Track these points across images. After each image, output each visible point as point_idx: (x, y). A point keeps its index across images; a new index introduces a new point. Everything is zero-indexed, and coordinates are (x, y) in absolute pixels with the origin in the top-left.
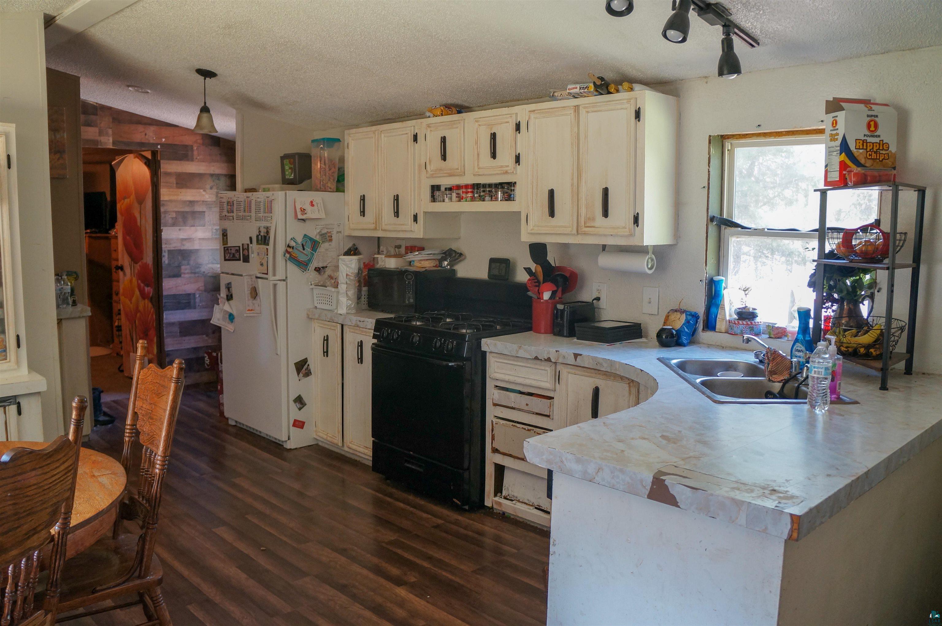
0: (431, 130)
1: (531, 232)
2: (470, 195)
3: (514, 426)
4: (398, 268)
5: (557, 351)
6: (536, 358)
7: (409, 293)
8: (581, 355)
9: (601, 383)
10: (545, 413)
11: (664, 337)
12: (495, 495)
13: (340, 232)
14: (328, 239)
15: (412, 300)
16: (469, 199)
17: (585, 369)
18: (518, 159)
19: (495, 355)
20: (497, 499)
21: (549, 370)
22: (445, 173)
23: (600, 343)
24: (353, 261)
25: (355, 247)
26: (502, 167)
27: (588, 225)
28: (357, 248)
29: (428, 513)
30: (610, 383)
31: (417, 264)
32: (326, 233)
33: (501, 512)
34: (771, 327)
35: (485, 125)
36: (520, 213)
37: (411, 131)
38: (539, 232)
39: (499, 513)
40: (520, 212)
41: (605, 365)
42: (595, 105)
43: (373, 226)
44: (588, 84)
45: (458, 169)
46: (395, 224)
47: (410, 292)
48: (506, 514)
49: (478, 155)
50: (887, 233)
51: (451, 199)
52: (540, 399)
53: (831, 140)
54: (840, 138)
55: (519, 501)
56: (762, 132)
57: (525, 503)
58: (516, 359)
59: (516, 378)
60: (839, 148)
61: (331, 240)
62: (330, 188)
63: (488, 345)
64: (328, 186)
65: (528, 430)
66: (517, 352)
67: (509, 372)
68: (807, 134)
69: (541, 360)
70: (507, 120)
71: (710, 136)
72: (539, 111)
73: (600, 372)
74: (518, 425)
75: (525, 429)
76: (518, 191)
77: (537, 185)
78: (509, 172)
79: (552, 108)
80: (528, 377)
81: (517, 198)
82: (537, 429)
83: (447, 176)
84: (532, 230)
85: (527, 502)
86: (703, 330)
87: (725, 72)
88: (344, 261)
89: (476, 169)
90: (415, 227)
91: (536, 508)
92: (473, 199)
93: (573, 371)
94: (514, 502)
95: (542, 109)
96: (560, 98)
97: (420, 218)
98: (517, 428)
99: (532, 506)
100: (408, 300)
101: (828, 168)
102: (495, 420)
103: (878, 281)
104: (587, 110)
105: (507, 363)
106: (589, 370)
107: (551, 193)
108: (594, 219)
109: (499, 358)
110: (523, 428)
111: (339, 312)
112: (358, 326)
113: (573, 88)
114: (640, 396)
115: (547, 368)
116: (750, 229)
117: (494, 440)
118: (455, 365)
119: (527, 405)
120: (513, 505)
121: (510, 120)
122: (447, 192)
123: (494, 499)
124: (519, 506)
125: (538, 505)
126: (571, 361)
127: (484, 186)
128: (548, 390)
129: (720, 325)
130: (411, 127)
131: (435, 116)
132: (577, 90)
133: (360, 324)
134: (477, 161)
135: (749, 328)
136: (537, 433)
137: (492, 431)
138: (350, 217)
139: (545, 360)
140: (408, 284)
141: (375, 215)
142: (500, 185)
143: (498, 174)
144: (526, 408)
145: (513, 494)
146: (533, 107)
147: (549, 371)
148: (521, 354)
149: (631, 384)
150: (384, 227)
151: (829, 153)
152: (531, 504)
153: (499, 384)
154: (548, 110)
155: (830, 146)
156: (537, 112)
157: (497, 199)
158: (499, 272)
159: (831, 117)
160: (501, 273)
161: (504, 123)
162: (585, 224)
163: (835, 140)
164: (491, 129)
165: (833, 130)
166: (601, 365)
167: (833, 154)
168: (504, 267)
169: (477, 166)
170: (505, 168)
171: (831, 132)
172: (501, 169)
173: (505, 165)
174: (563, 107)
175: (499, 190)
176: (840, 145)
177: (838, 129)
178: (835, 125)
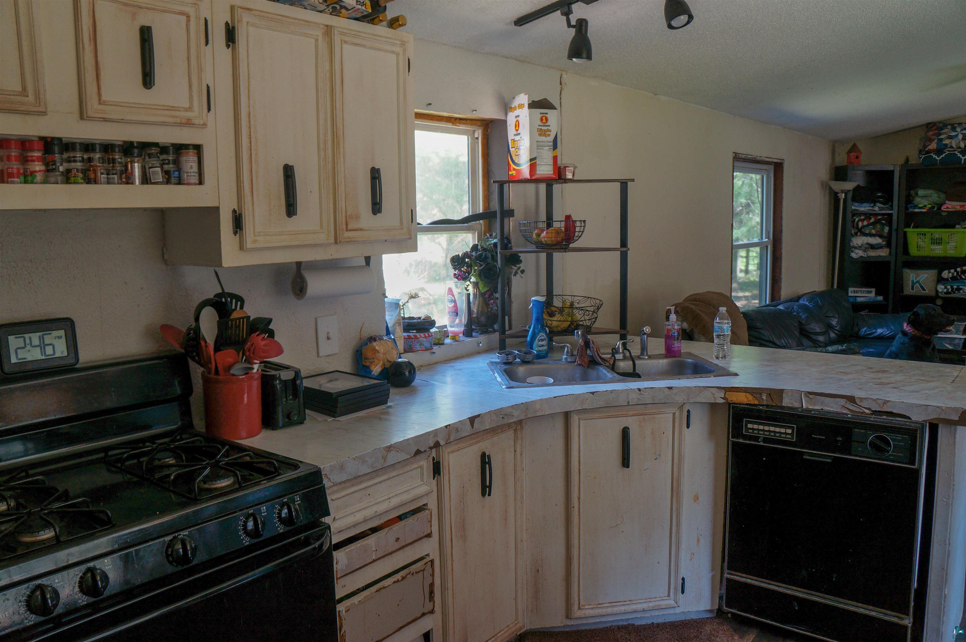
1: (252, 246)
2: (37, 166)
8: (479, 416)
9: (485, 445)
10: (425, 534)
16: (39, 177)
17: (475, 436)
18: (208, 98)
26: (166, 108)
27: (349, 227)
30: (496, 439)
35: (116, 2)
38: (269, 245)
40: (219, 206)
42: (358, 34)
45: (24, 94)
49: (98, 68)
53: (540, 135)
54: (553, 135)
60: (552, 144)
63: (326, 475)
66: (385, 458)
67: (359, 506)
70: (182, 9)
75: (398, 581)
77: (257, 155)
78: (196, 122)
79: (284, 16)
81: (208, 178)
82: (413, 566)
84: (254, 242)
89: (95, 103)
95: (265, 12)
101: (537, 161)
104: (344, 37)
107: (289, 172)
108: (357, 217)
110: (394, 582)
119: (397, 539)
121: (191, 11)
134: (95, 84)
136: (416, 573)
144: (396, 545)
148: (392, 458)
149: (518, 427)
151: (538, 146)
154: (279, 17)
155: (537, 140)
156: (254, 12)
157: (129, 181)
158: (43, 352)
159: (538, 112)
160: (52, 352)
161: (175, 13)
162: (347, 225)
163: (545, 135)
164: (134, 15)
165: (541, 126)
166: (511, 415)
167: (544, 149)
168: (60, 337)
169: (95, 97)
170: (177, 113)
171: (540, 127)
172: (167, 112)
173: (183, 108)
174: (306, 21)
175: (136, 159)
176: (553, 140)
177: (549, 126)
178: (544, 121)
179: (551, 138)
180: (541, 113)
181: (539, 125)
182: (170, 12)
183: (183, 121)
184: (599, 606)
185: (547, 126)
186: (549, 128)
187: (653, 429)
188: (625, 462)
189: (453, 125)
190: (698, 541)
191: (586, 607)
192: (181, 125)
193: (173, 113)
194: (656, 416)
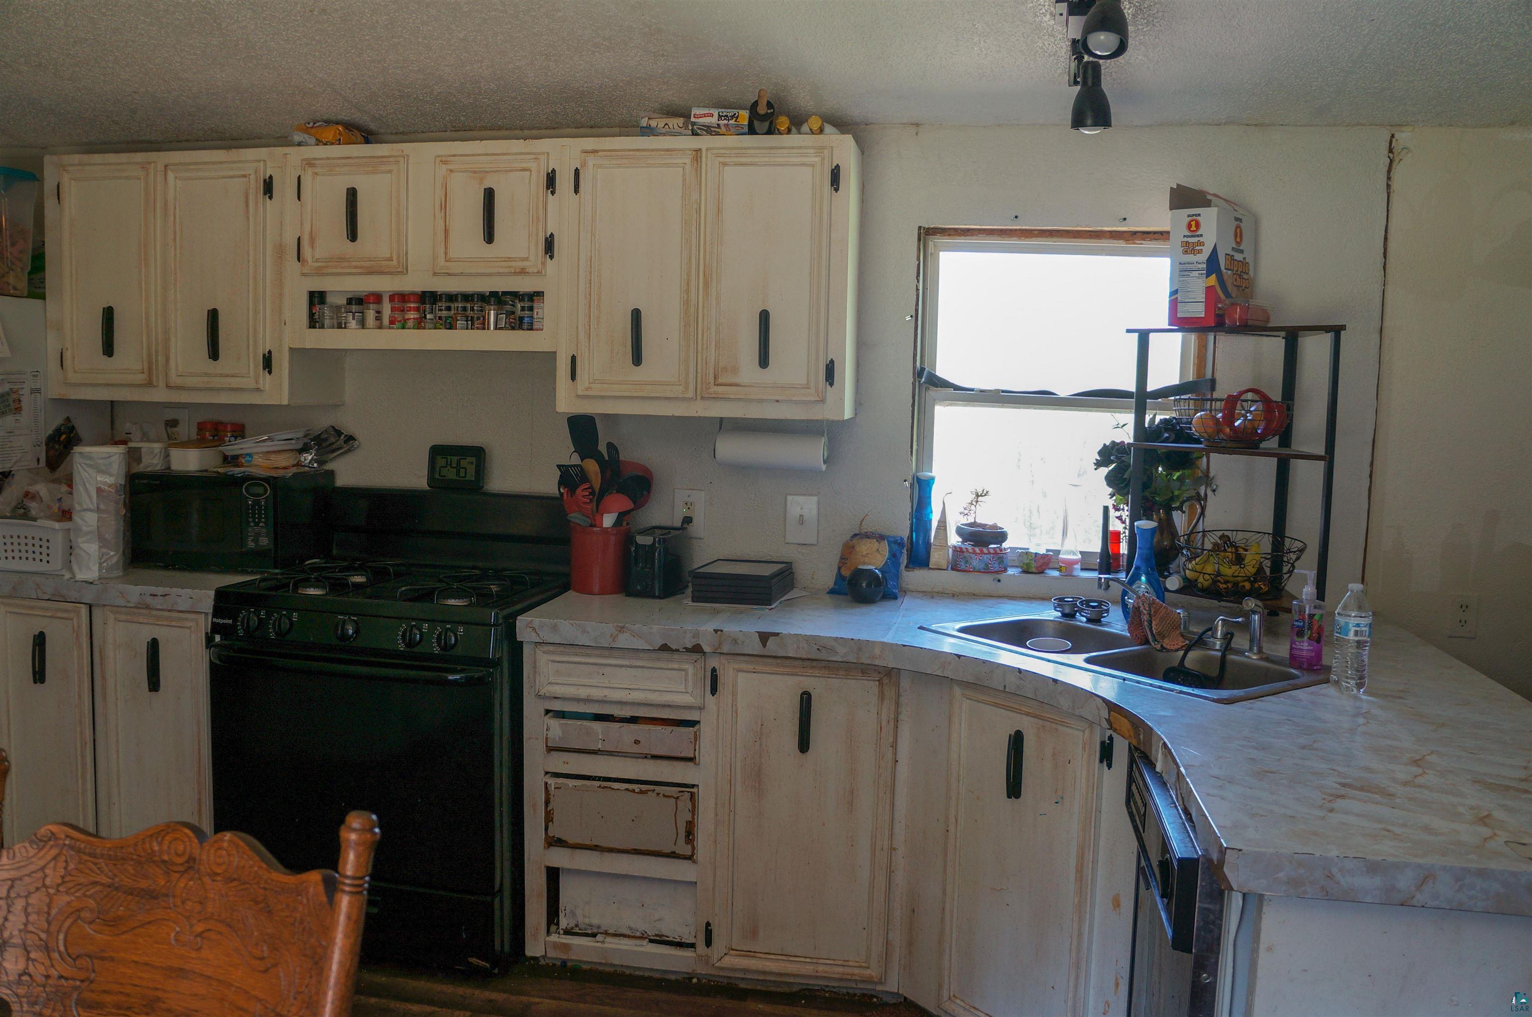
0: (316, 173)
1: (585, 393)
2: (412, 315)
3: (605, 787)
4: (206, 471)
5: (716, 631)
6: (665, 648)
7: (257, 524)
8: (777, 634)
9: (814, 683)
10: (683, 755)
11: (864, 585)
12: (548, 933)
13: (38, 391)
14: (13, 406)
15: (264, 541)
16: (410, 323)
17: (779, 661)
18: (549, 246)
19: (551, 648)
20: (554, 938)
21: (690, 668)
22: (356, 267)
23: (755, 607)
24: (113, 459)
25: (70, 425)
26: (509, 259)
27: (720, 381)
28: (73, 428)
29: (420, 1001)
30: (835, 682)
31: (258, 460)
32: (8, 394)
33: (558, 963)
34: (1033, 555)
35: (466, 171)
36: (552, 356)
37: (256, 172)
38: (603, 394)
39: (554, 965)
40: (555, 353)
41: (842, 650)
42: (744, 151)
43: (141, 378)
44: (735, 111)
45: (391, 259)
46: (206, 375)
47: (260, 522)
48: (569, 964)
49: (446, 231)
50: (1276, 402)
51: (362, 324)
52: (670, 728)
53: (1186, 252)
54: (1207, 251)
55: (606, 933)
56: (1018, 227)
57: (624, 936)
58: (607, 653)
59: (606, 692)
60: (1205, 266)
61: (18, 410)
62: (15, 289)
63: (534, 629)
64: (8, 284)
65: (642, 792)
66: (614, 638)
67: (586, 681)
68: (1075, 237)
69: (677, 650)
70: (524, 165)
71: (920, 228)
72: (609, 154)
73: (814, 664)
74: (616, 785)
75: (633, 791)
76: (546, 311)
77: (599, 300)
78: (530, 270)
79: (638, 150)
80: (637, 687)
81: (547, 324)
82: (663, 788)
83: (360, 274)
84: (587, 389)
85: (628, 932)
86: (906, 567)
87: (1089, 122)
88: (91, 458)
89: (441, 261)
90: (266, 381)
91: (651, 941)
92: (420, 324)
93: (750, 667)
94: (599, 937)
95: (615, 150)
96: (663, 131)
97: (282, 363)
98: (613, 792)
99: (642, 938)
100: (256, 541)
101: (1179, 296)
102: (552, 781)
103: (1211, 475)
104: (722, 160)
105: (579, 663)
106: (787, 662)
107: (636, 315)
108: (735, 370)
109: (563, 653)
110: (627, 790)
111: (80, 576)
112: (148, 607)
113: (705, 115)
114: (901, 699)
115: (685, 666)
116: (972, 390)
117: (552, 821)
118: (461, 678)
119: (637, 742)
120: (599, 945)
121: (532, 165)
122: (354, 308)
123: (547, 939)
124: (612, 943)
125: (657, 935)
126: (755, 646)
127: (451, 297)
128: (690, 708)
129: (936, 557)
130: (259, 161)
131: (319, 142)
132: (714, 120)
133: (157, 603)
134: (443, 245)
135: (998, 559)
136: (664, 796)
137: (547, 803)
138: (68, 355)
139: (688, 650)
140: (253, 506)
141: (145, 351)
142: (497, 298)
143: (499, 274)
144: (636, 749)
145: (587, 921)
146: (590, 143)
147: (691, 671)
148: (625, 641)
149: (886, 681)
150: (174, 380)
151: (1181, 272)
152: (638, 934)
153: (557, 706)
154: (631, 153)
155: (1183, 261)
156: (600, 153)
157: (484, 326)
158: (458, 474)
159: (1184, 214)
160: (463, 475)
161: (517, 170)
162: (715, 377)
163: (1194, 252)
164: (482, 180)
165: (1188, 236)
166: (832, 650)
167: (1191, 275)
168: (472, 463)
169: (443, 255)
170: (513, 264)
171: (1186, 239)
172: (503, 264)
173: (520, 258)
174: (668, 150)
175: (492, 307)
176: (1207, 260)
177: (1201, 235)
178: (1193, 228)
179: (1204, 257)
180: (1189, 216)
181: (1184, 236)
182: (513, 171)
183: (517, 270)
184: (972, 1010)
185: (1198, 236)
186: (1201, 239)
187: (1054, 748)
188: (1014, 789)
189: (1127, 244)
190: (1117, 985)
191: (958, 1001)
192: (515, 273)
193: (510, 264)
194: (1060, 728)
